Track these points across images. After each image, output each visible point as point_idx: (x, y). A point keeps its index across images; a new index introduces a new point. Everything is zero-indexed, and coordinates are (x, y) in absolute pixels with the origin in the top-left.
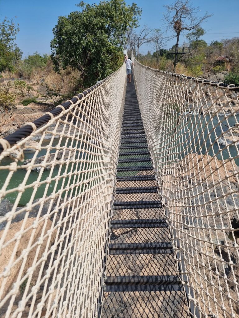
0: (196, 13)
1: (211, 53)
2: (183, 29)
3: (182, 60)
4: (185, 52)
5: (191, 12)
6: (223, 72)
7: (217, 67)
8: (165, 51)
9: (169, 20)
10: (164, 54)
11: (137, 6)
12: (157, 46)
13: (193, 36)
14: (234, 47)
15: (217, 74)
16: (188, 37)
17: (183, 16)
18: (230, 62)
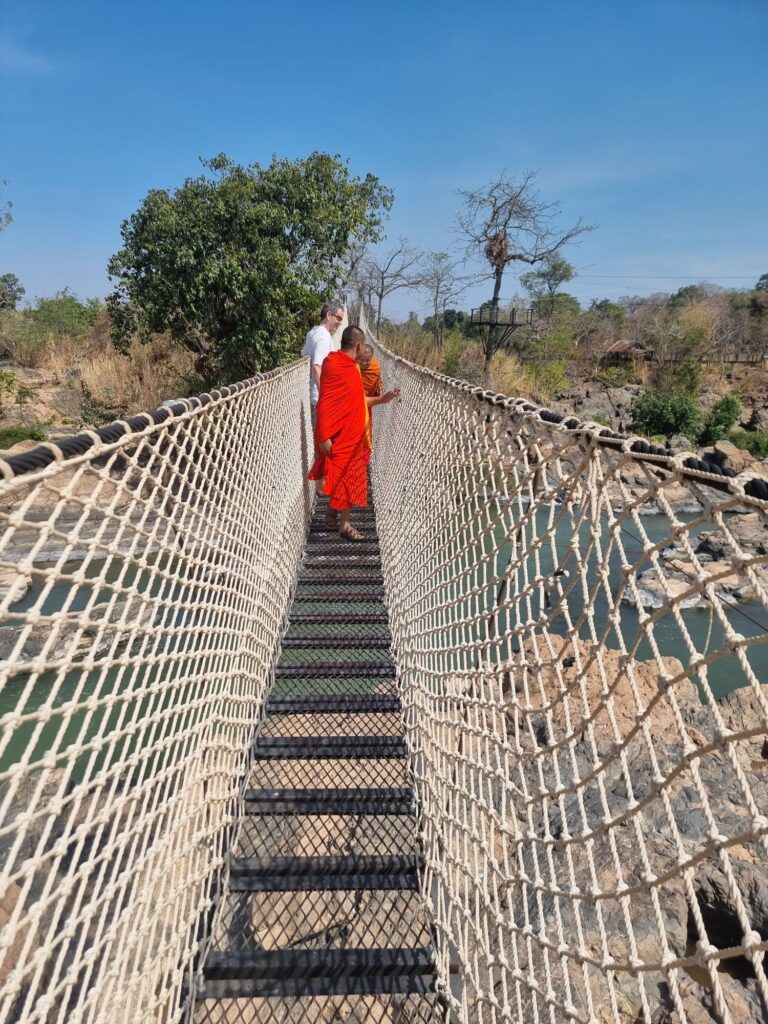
0: (551, 217)
1: (592, 331)
2: (514, 257)
3: (508, 345)
4: (517, 320)
5: (537, 215)
6: (628, 385)
7: (612, 369)
8: (460, 317)
9: (471, 232)
10: (456, 323)
11: (380, 183)
12: (436, 300)
13: (541, 280)
14: (656, 320)
15: (612, 390)
16: (525, 281)
17: (513, 222)
18: (648, 358)
